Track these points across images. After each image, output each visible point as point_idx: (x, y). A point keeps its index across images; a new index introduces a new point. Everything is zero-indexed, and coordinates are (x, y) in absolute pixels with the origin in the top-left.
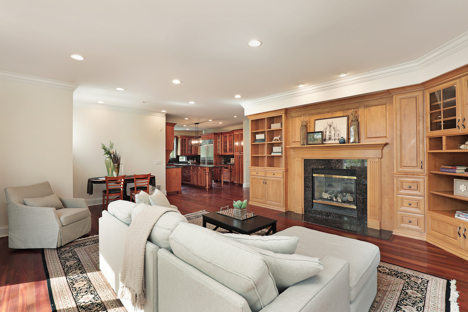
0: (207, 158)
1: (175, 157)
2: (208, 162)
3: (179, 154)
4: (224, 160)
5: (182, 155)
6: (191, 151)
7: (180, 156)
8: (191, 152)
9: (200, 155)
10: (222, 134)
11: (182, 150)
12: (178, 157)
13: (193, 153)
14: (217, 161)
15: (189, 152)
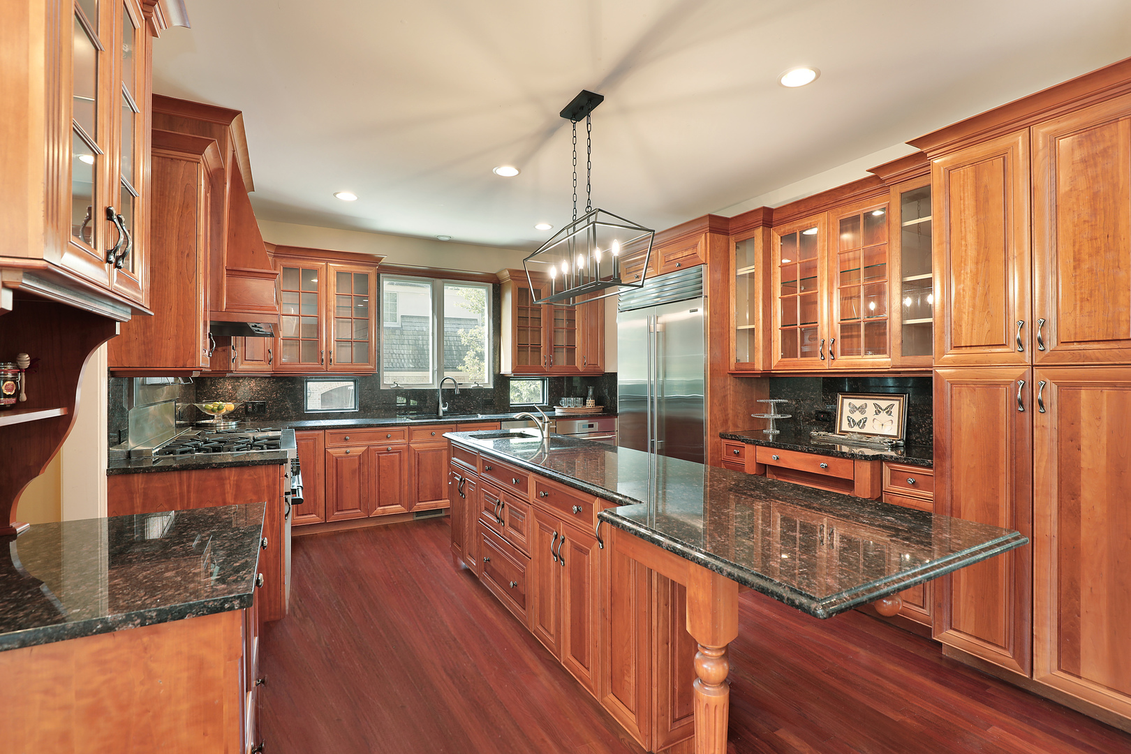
0: (662, 388)
1: (486, 381)
2: (664, 411)
3: (506, 368)
4: (780, 408)
5: (521, 371)
6: (571, 349)
7: (514, 378)
8: (571, 359)
9: (617, 373)
10: (768, 218)
11: (520, 348)
12: (502, 382)
13: (579, 364)
14: (730, 412)
15: (562, 359)
